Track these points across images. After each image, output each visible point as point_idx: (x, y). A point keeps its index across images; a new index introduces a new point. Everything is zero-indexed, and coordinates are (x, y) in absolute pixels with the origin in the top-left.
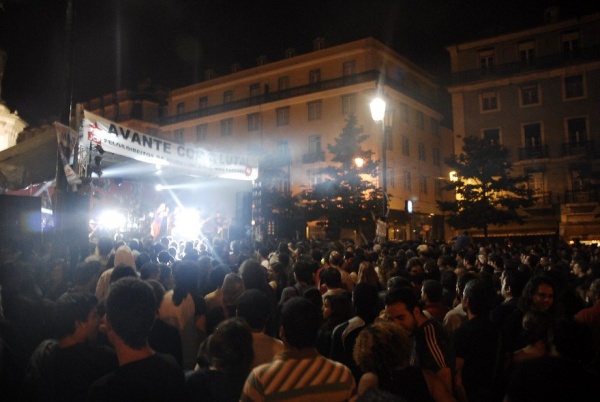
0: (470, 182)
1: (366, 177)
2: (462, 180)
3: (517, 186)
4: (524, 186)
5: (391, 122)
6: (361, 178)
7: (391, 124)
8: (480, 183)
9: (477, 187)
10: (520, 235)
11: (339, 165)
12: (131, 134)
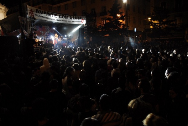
0: (155, 22)
1: (121, 21)
2: (153, 21)
3: (171, 23)
4: (174, 23)
5: (129, 3)
6: (119, 21)
7: (129, 4)
8: (159, 22)
9: (158, 23)
10: (171, 38)
11: (112, 17)
12: (44, 12)
